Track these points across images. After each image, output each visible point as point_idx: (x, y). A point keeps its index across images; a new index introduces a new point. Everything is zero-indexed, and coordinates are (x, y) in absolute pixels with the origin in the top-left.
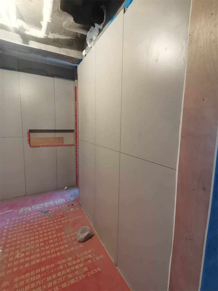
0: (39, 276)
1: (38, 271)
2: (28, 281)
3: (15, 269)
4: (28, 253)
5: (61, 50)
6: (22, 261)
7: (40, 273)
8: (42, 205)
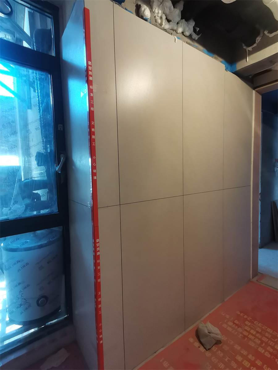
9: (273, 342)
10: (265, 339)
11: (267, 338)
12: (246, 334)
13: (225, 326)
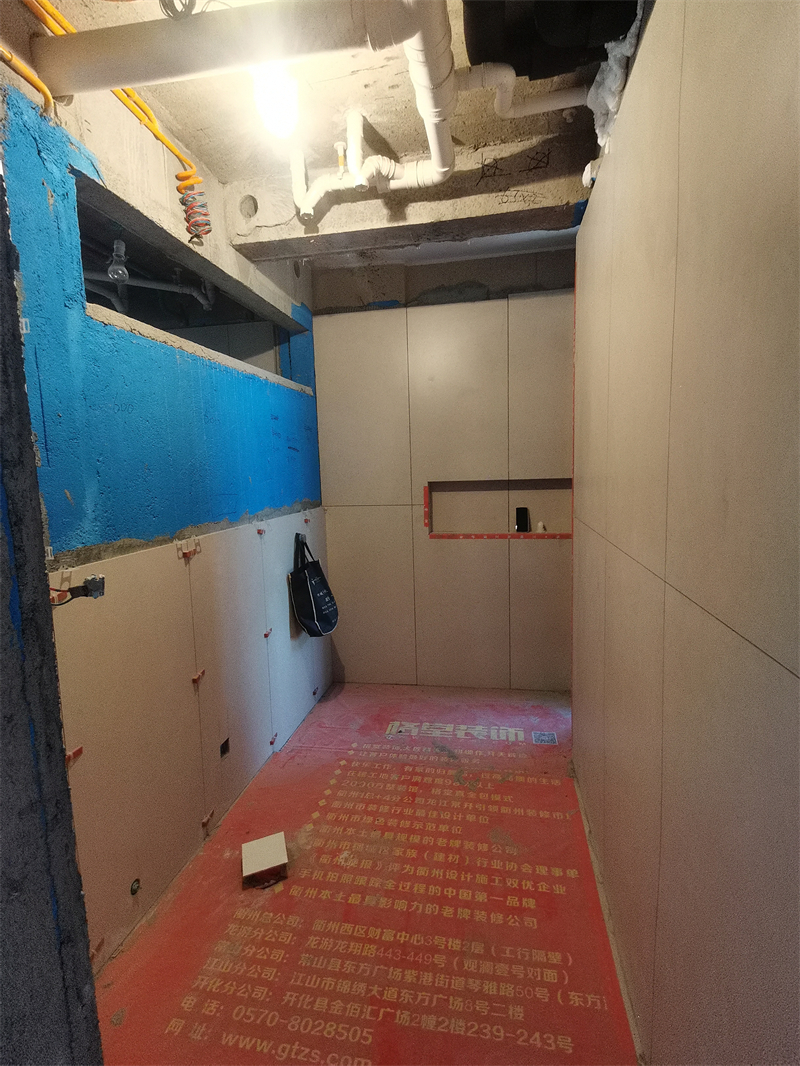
0: (371, 950)
1: (374, 933)
2: (342, 947)
3: (326, 894)
4: (367, 864)
5: (505, 200)
6: (346, 878)
7: (379, 943)
8: (450, 728)
9: (439, 990)
10: (458, 983)
11: (456, 993)
12: (502, 969)
13: (555, 958)
